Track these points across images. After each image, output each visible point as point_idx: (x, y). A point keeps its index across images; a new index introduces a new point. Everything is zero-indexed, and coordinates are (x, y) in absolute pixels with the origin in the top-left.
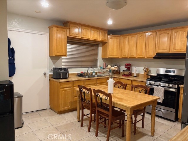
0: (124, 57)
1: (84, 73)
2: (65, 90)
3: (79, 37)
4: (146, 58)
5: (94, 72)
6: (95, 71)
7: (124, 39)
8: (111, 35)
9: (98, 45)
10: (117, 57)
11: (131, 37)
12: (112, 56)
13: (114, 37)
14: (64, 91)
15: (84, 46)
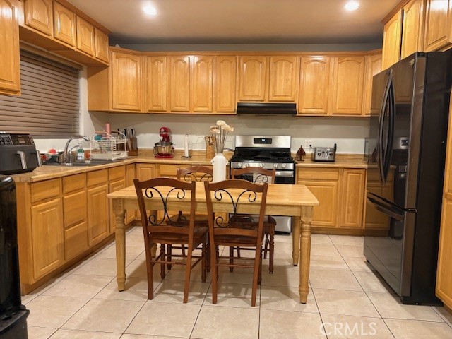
0: (155, 108)
1: (60, 153)
2: (45, 210)
3: (49, 35)
4: (214, 113)
5: (80, 151)
6: (84, 149)
7: (153, 63)
8: (117, 46)
9: (77, 70)
10: (137, 109)
11: (173, 60)
12: (123, 107)
13: (125, 55)
14: (42, 211)
15: (46, 70)
